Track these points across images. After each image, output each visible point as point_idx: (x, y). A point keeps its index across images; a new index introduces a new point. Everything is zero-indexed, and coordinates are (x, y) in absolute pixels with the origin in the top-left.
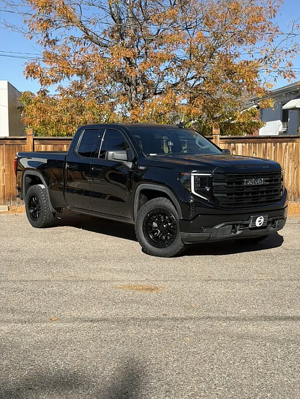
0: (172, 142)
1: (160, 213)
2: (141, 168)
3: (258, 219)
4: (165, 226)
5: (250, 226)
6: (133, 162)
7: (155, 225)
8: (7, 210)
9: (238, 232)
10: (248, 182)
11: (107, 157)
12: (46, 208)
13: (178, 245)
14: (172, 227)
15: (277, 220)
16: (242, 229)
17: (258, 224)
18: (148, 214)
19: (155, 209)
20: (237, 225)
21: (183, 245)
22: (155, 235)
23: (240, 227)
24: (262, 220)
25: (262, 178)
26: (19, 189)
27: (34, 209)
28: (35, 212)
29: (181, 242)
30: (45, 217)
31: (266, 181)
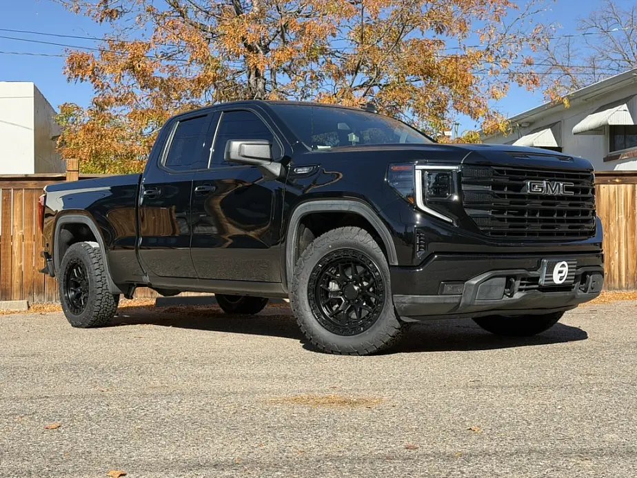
0: (356, 135)
1: (345, 261)
2: (300, 171)
3: (557, 268)
4: (356, 288)
5: (542, 282)
6: (284, 162)
7: (333, 286)
8: (25, 308)
9: (517, 295)
10: (534, 186)
11: (229, 153)
12: (100, 284)
13: (387, 325)
14: (371, 290)
15: (591, 273)
16: (526, 289)
17: (557, 280)
18: (319, 263)
19: (335, 252)
20: (515, 277)
21: (398, 325)
22: (334, 309)
23: (521, 284)
24: (566, 270)
25: (561, 181)
26: (47, 256)
27: (75, 292)
28: (78, 296)
29: (393, 317)
30: (98, 303)
31: (567, 189)
